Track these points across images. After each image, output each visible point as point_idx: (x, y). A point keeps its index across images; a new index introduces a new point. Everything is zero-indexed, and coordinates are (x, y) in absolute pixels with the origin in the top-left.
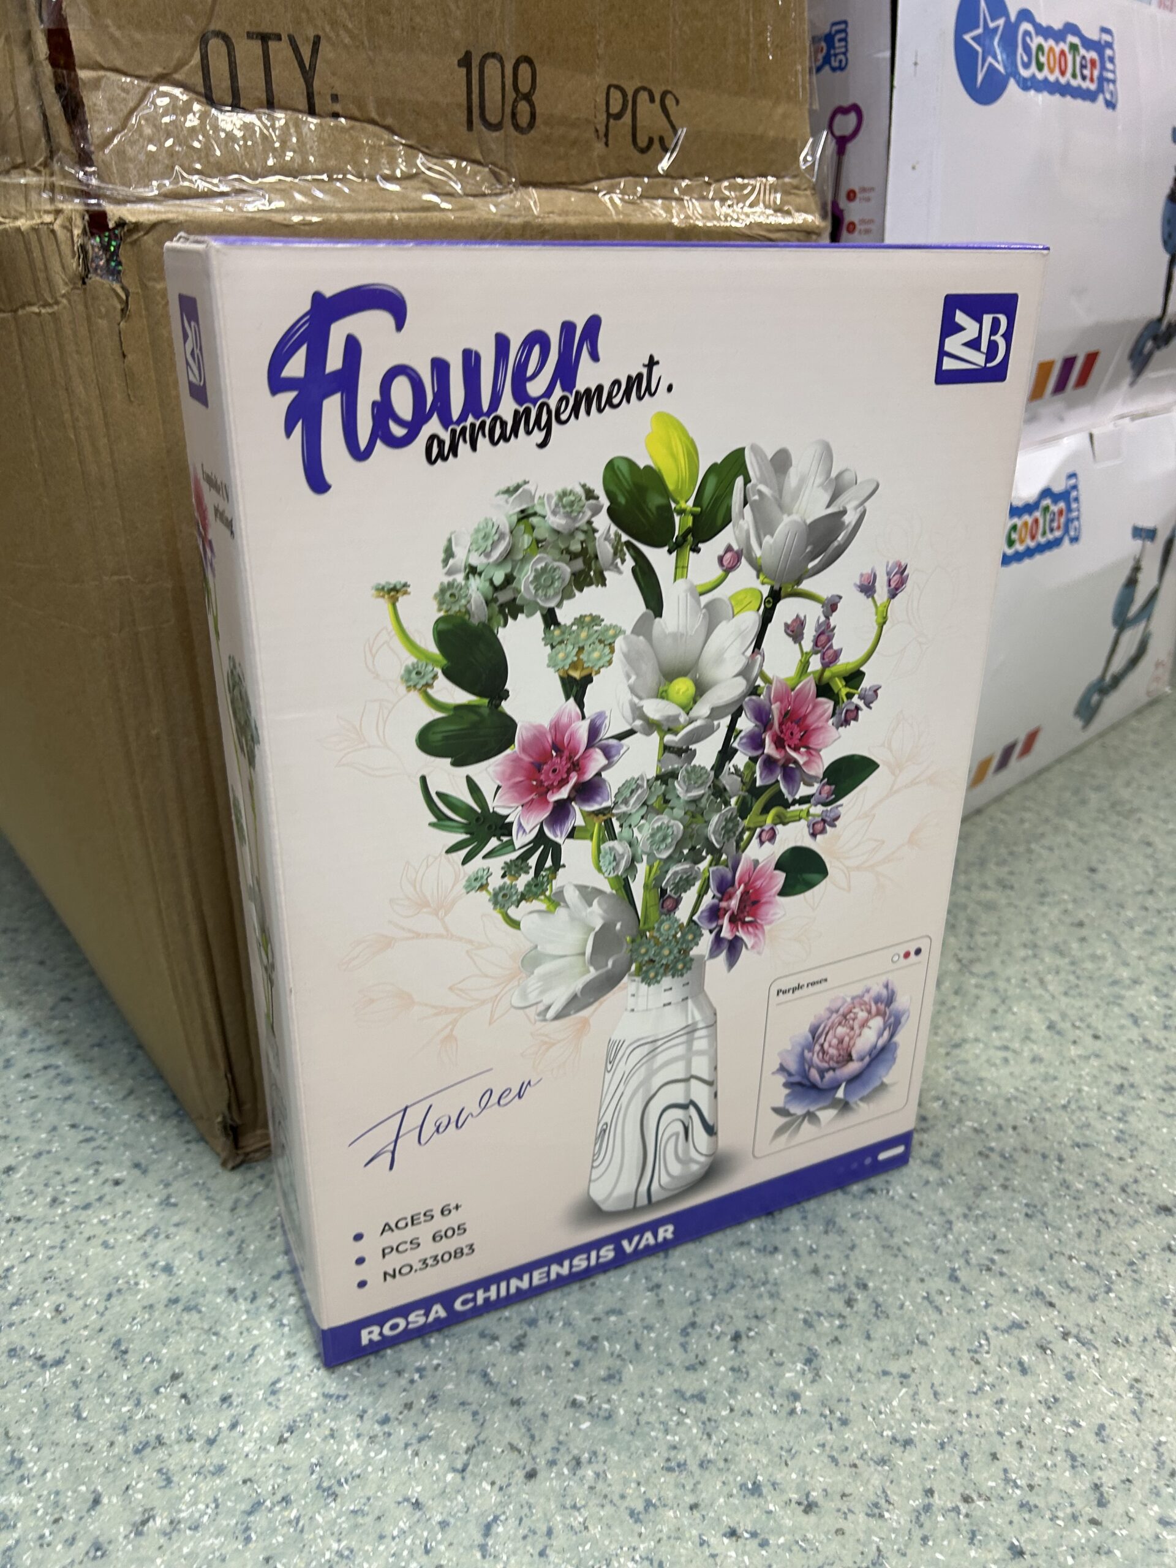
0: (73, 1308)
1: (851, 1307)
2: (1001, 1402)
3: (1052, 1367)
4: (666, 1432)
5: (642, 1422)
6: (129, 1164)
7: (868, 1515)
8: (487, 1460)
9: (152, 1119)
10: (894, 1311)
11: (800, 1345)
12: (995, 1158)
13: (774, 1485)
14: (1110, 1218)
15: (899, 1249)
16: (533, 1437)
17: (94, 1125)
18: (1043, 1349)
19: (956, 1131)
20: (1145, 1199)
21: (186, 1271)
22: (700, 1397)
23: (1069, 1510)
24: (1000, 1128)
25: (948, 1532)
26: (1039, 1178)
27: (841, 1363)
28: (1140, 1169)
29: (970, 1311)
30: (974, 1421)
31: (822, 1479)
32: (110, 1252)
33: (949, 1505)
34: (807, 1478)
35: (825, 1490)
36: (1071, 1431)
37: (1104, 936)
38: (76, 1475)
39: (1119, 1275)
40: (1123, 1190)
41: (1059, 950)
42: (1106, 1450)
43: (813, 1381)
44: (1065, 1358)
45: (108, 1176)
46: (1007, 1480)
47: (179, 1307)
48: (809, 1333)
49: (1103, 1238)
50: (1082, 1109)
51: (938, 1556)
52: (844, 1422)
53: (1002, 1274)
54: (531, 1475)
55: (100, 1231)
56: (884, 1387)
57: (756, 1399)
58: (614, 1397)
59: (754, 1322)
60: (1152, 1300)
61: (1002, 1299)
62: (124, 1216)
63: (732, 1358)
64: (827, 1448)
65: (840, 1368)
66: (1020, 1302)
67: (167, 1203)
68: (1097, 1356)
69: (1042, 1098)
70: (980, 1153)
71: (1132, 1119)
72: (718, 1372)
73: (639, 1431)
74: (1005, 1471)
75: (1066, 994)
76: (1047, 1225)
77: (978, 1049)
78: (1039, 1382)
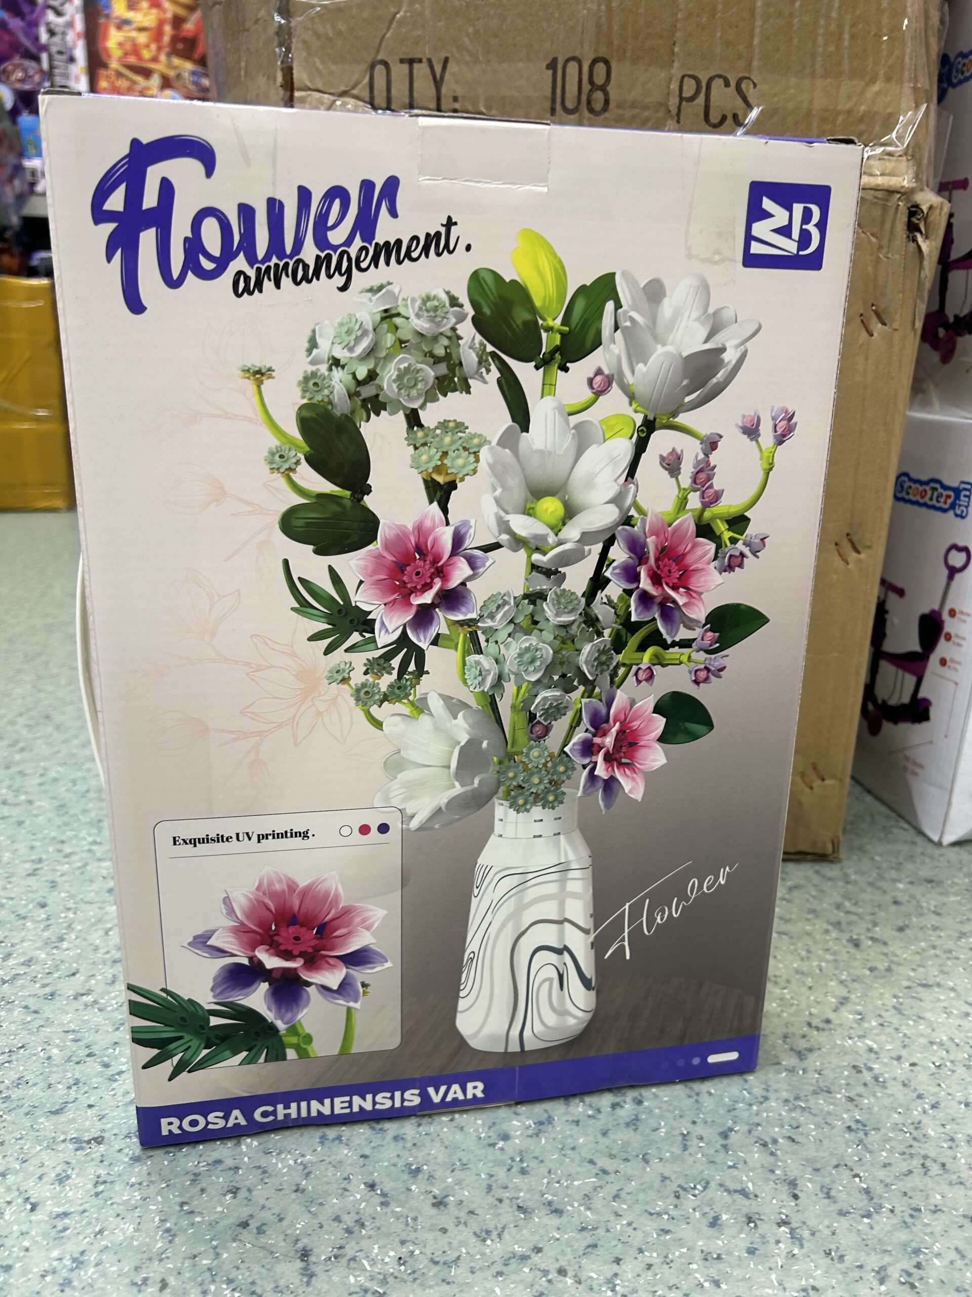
2: (667, 1232)
3: (743, 1236)
7: (475, 1234)
10: (645, 1129)
12: (867, 1076)
13: (431, 1177)
14: (935, 1169)
15: (698, 1094)
18: (750, 1220)
19: (850, 1042)
24: (898, 1058)
25: (522, 1281)
26: (894, 1109)
27: (564, 1137)
29: (712, 1162)
30: (629, 1230)
31: (467, 1194)
33: (543, 1266)
34: (456, 1187)
35: (462, 1201)
36: (706, 1284)
38: (78, 958)
39: (892, 1211)
43: (531, 1136)
44: (763, 1237)
46: (609, 1281)
49: (908, 1178)
51: (497, 1289)
52: (523, 1172)
53: (773, 1154)
56: (579, 1169)
57: (475, 1123)
60: (904, 1245)
61: (751, 1169)
64: (493, 1179)
65: (559, 1140)
66: (766, 1180)
68: (796, 1251)
74: (616, 1275)
76: (861, 1143)
78: (718, 1238)
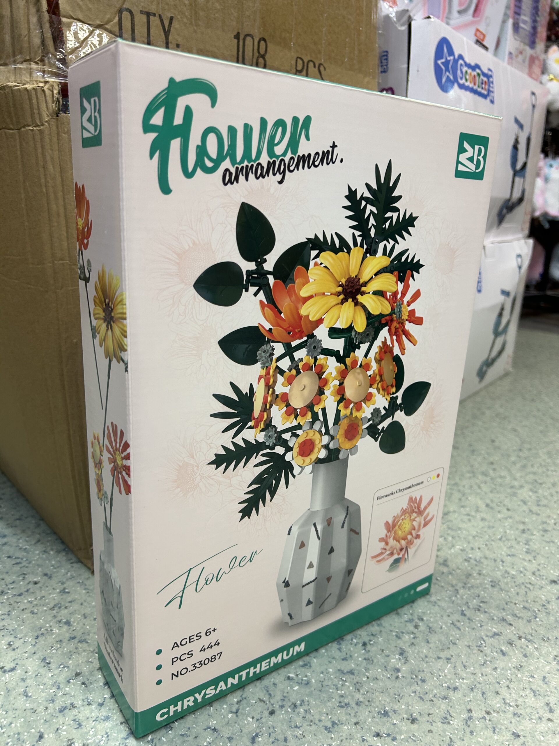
0: (17, 643)
1: (418, 629)
2: (495, 669)
3: (516, 652)
4: (337, 689)
5: (324, 685)
6: (41, 574)
7: (443, 723)
8: (248, 707)
9: (52, 553)
10: (438, 630)
11: (396, 647)
13: (394, 711)
14: (530, 586)
15: (435, 602)
16: (270, 695)
17: (20, 557)
18: (511, 644)
19: (453, 551)
20: (544, 578)
21: (78, 624)
22: (351, 672)
23: (537, 715)
24: (472, 549)
25: (482, 728)
26: (494, 570)
27: (417, 654)
28: (539, 565)
29: (473, 629)
30: (485, 677)
31: (417, 708)
32: (35, 616)
33: (480, 716)
34: (410, 707)
35: (419, 712)
36: (531, 680)
37: (503, 468)
38: (28, 724)
39: (539, 611)
40: (534, 574)
41: (484, 474)
42: (549, 687)
43: (405, 663)
44: (522, 648)
45: (31, 580)
46: (505, 703)
47: (76, 640)
48: (399, 641)
49: (528, 595)
50: (508, 540)
51: (479, 739)
52: (423, 681)
53: (485, 612)
54: (272, 713)
55: (28, 606)
56: (440, 664)
57: (379, 672)
58: (309, 674)
59: (372, 638)
61: (487, 623)
62: (41, 599)
63: (364, 654)
64: (417, 693)
65: (417, 657)
66: (496, 624)
67: (63, 592)
68: (536, 646)
69: (489, 536)
70: (466, 560)
71: (531, 543)
72: (358, 661)
73: (323, 689)
74: (504, 699)
75: (491, 492)
76: (502, 590)
77: (456, 515)
78: (511, 659)
